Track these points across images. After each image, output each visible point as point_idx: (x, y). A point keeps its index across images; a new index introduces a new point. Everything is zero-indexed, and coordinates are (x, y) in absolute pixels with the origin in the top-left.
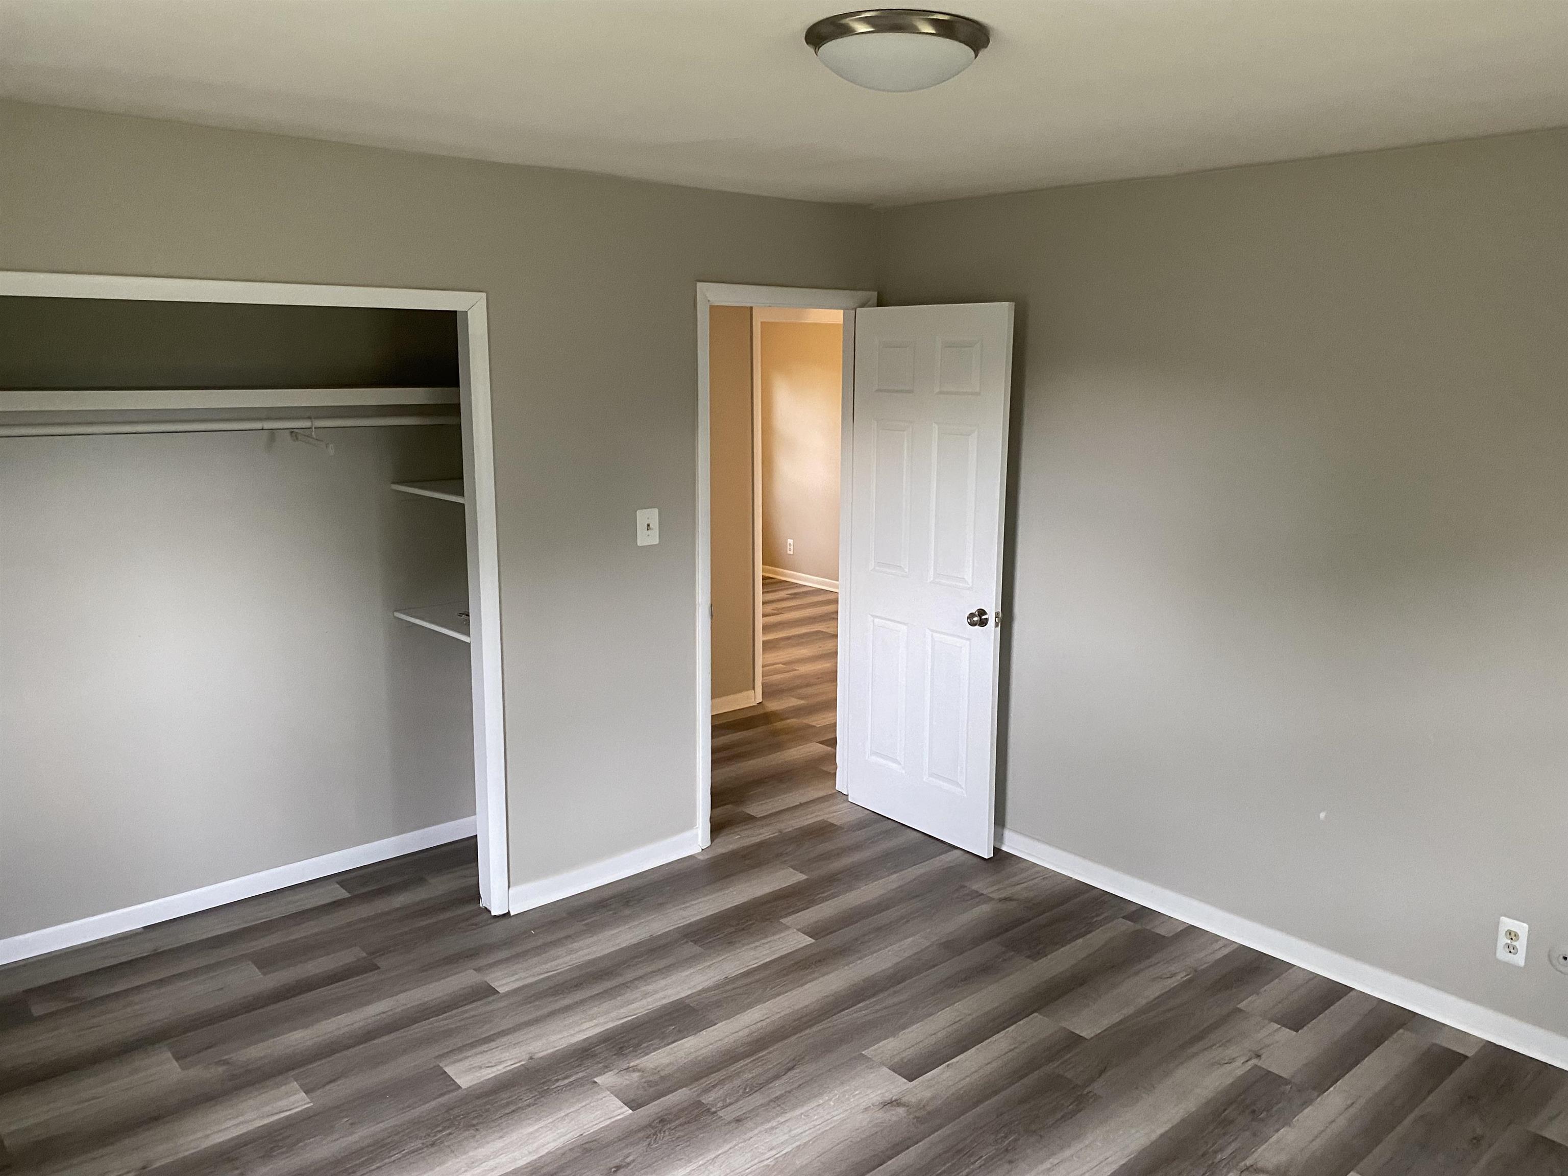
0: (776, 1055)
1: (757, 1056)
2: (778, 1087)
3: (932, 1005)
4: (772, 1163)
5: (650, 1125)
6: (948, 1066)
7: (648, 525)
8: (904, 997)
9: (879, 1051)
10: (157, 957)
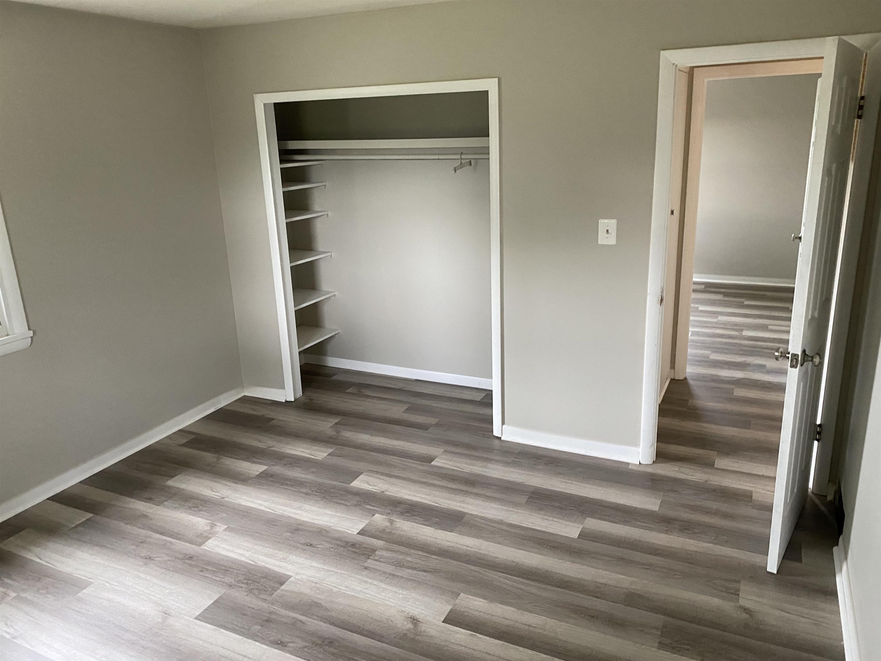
0: (434, 562)
1: (429, 556)
2: (406, 573)
3: (543, 609)
4: (335, 591)
5: (347, 543)
6: (472, 635)
7: (607, 231)
8: (544, 594)
9: (467, 600)
10: (400, 391)
